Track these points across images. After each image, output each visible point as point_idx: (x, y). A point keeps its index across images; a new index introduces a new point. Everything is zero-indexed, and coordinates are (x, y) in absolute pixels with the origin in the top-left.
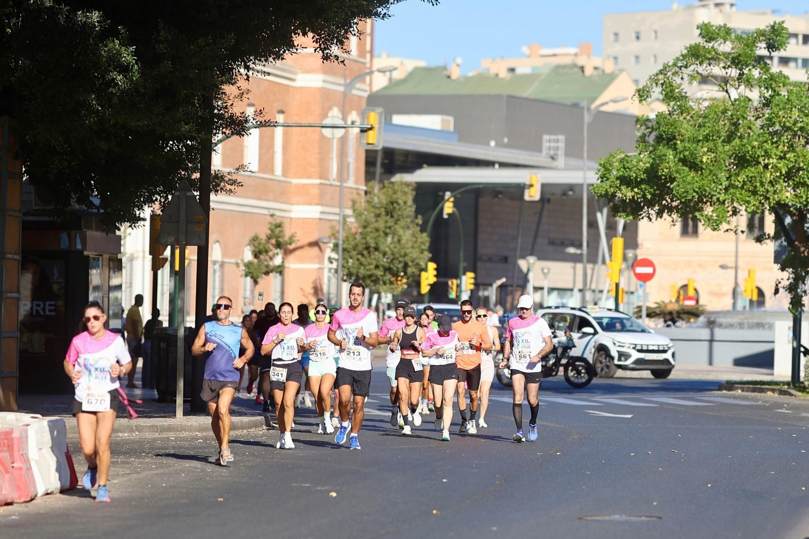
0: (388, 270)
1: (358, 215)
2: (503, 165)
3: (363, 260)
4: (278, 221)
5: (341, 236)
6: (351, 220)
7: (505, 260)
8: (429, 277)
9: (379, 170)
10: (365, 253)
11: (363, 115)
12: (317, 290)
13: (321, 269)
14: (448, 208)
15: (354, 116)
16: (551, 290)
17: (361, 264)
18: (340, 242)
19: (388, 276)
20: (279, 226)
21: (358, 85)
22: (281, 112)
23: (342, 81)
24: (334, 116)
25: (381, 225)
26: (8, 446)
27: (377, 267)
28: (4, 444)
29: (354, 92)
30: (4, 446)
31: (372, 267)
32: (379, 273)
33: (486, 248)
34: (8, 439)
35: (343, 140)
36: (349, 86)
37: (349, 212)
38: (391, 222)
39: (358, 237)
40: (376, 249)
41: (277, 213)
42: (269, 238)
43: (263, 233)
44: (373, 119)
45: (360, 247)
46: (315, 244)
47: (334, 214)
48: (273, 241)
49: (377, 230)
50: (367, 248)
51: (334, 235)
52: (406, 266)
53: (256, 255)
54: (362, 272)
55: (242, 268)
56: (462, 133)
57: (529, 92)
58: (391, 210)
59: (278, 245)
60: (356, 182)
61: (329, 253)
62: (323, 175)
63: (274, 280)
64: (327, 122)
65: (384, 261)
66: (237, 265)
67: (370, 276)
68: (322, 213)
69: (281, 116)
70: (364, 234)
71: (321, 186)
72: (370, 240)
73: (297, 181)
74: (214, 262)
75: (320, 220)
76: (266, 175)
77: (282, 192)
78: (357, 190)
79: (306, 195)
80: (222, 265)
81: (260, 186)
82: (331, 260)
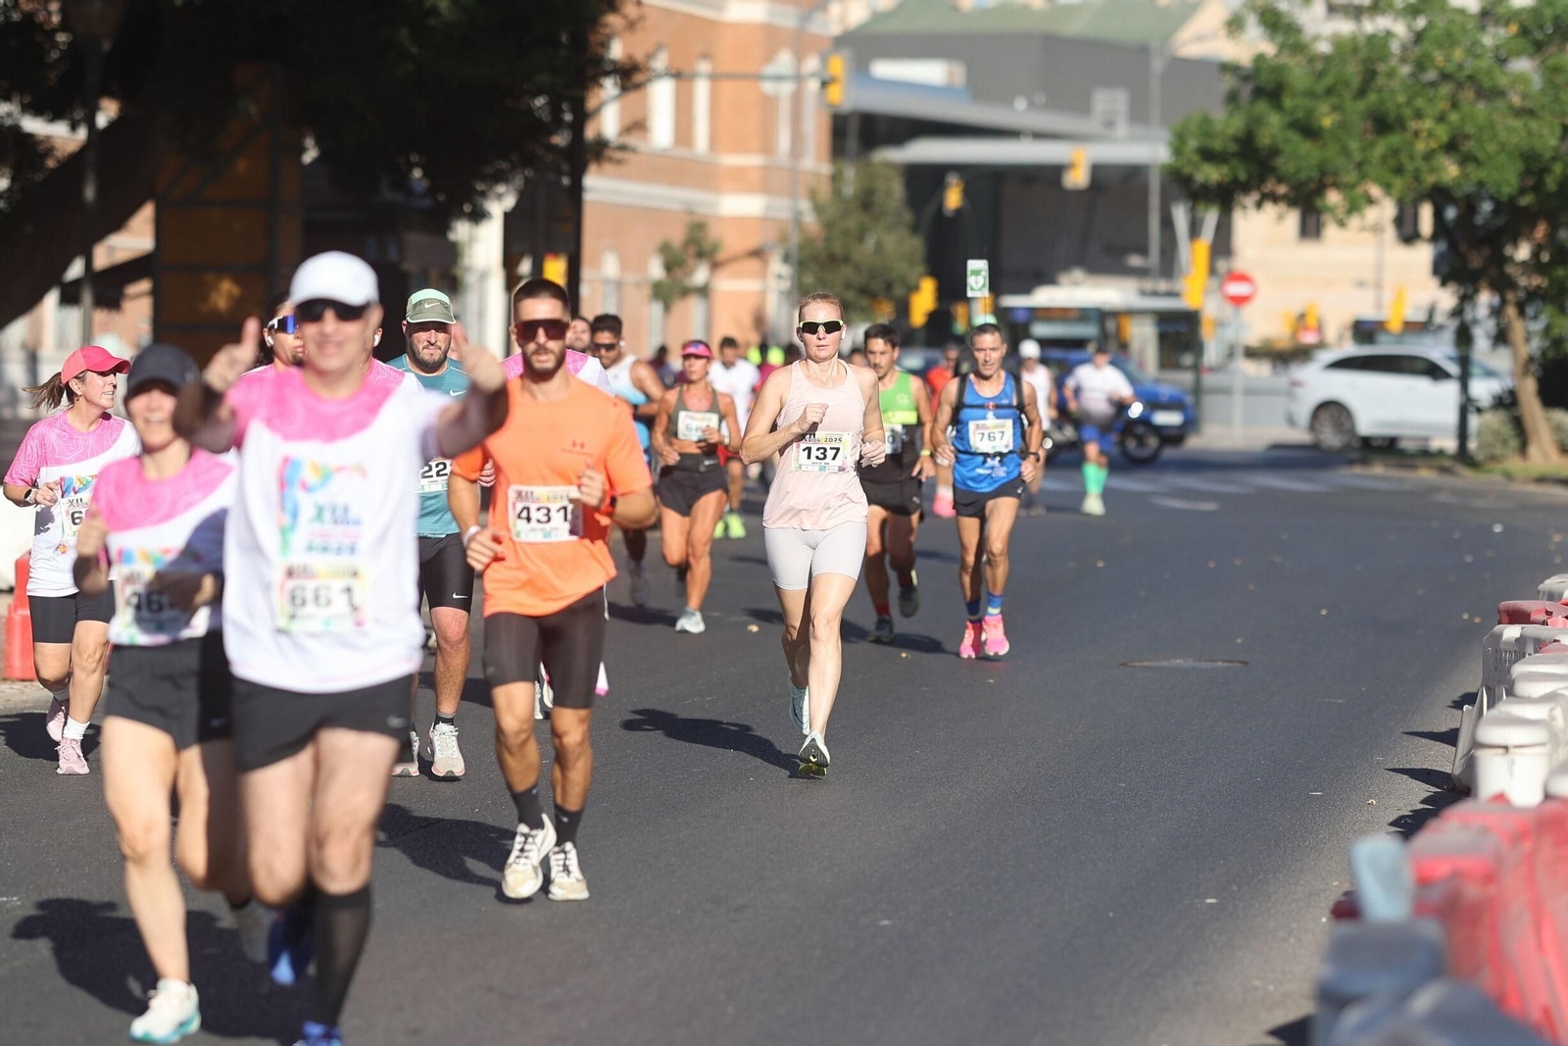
1: (818, 209)
4: (699, 219)
5: (795, 239)
6: (810, 219)
8: (924, 302)
9: (852, 143)
10: (830, 265)
11: (824, 59)
12: (759, 321)
13: (763, 293)
14: (953, 198)
15: (812, 64)
18: (794, 249)
19: (864, 302)
20: (700, 227)
21: (817, 17)
22: (706, 56)
23: (792, 11)
24: (784, 61)
25: (852, 223)
29: (810, 28)
35: (797, 99)
36: (805, 18)
37: (805, 205)
39: (821, 244)
40: (846, 259)
41: (697, 208)
42: (686, 245)
43: (677, 237)
44: (838, 65)
45: (823, 258)
46: (758, 253)
47: (783, 209)
48: (693, 249)
49: (846, 233)
50: (832, 258)
51: (784, 239)
52: (889, 287)
53: (669, 269)
55: (645, 289)
58: (867, 202)
59: (701, 255)
60: (819, 160)
61: (779, 267)
62: (767, 147)
63: (694, 307)
64: (770, 69)
65: (858, 278)
66: (638, 285)
68: (768, 208)
69: (704, 67)
70: (828, 240)
71: (765, 168)
72: (838, 247)
73: (730, 160)
74: (606, 281)
75: (763, 220)
76: (682, 152)
77: (705, 176)
78: (817, 175)
79: (741, 181)
80: (619, 285)
81: (677, 168)
82: (780, 277)
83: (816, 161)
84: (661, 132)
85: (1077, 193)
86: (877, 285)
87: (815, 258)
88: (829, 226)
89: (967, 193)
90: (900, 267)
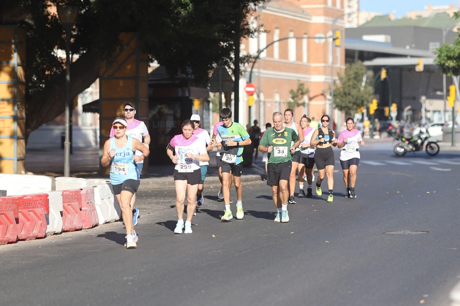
0: (354, 103)
1: (341, 79)
2: (412, 56)
3: (344, 99)
4: (302, 82)
5: (333, 88)
6: (338, 82)
7: (414, 98)
8: (373, 106)
10: (344, 96)
13: (325, 105)
14: (383, 76)
16: (434, 112)
17: (343, 101)
18: (332, 92)
19: (355, 107)
20: (302, 85)
21: (339, 21)
22: (306, 33)
23: (331, 19)
25: (351, 83)
26: (78, 199)
27: (350, 102)
28: (75, 198)
29: (337, 24)
30: (75, 199)
31: (347, 103)
32: (351, 105)
33: (406, 93)
34: (77, 195)
36: (335, 21)
37: (336, 78)
38: (355, 82)
39: (341, 90)
40: (349, 94)
41: (301, 79)
42: (298, 91)
43: (295, 89)
44: (338, 34)
45: (342, 94)
46: (323, 94)
47: (329, 79)
48: (300, 92)
49: (349, 86)
50: (345, 94)
51: (330, 89)
52: (363, 102)
53: (293, 98)
54: (343, 105)
55: (286, 104)
56: (394, 43)
57: (425, 25)
59: (304, 93)
60: (341, 64)
61: (329, 97)
62: (325, 61)
65: (353, 100)
67: (347, 107)
68: (325, 79)
69: (306, 36)
70: (344, 88)
71: (325, 67)
72: (347, 91)
73: (313, 65)
74: (276, 102)
75: (325, 82)
76: (299, 63)
77: (307, 70)
78: (340, 69)
79: (317, 71)
80: (280, 103)
81: (296, 68)
82: (329, 100)
83: (340, 65)
84: (292, 57)
85: (420, 72)
86: (359, 102)
87: (340, 94)
88: (344, 84)
89: (387, 73)
90: (366, 96)
